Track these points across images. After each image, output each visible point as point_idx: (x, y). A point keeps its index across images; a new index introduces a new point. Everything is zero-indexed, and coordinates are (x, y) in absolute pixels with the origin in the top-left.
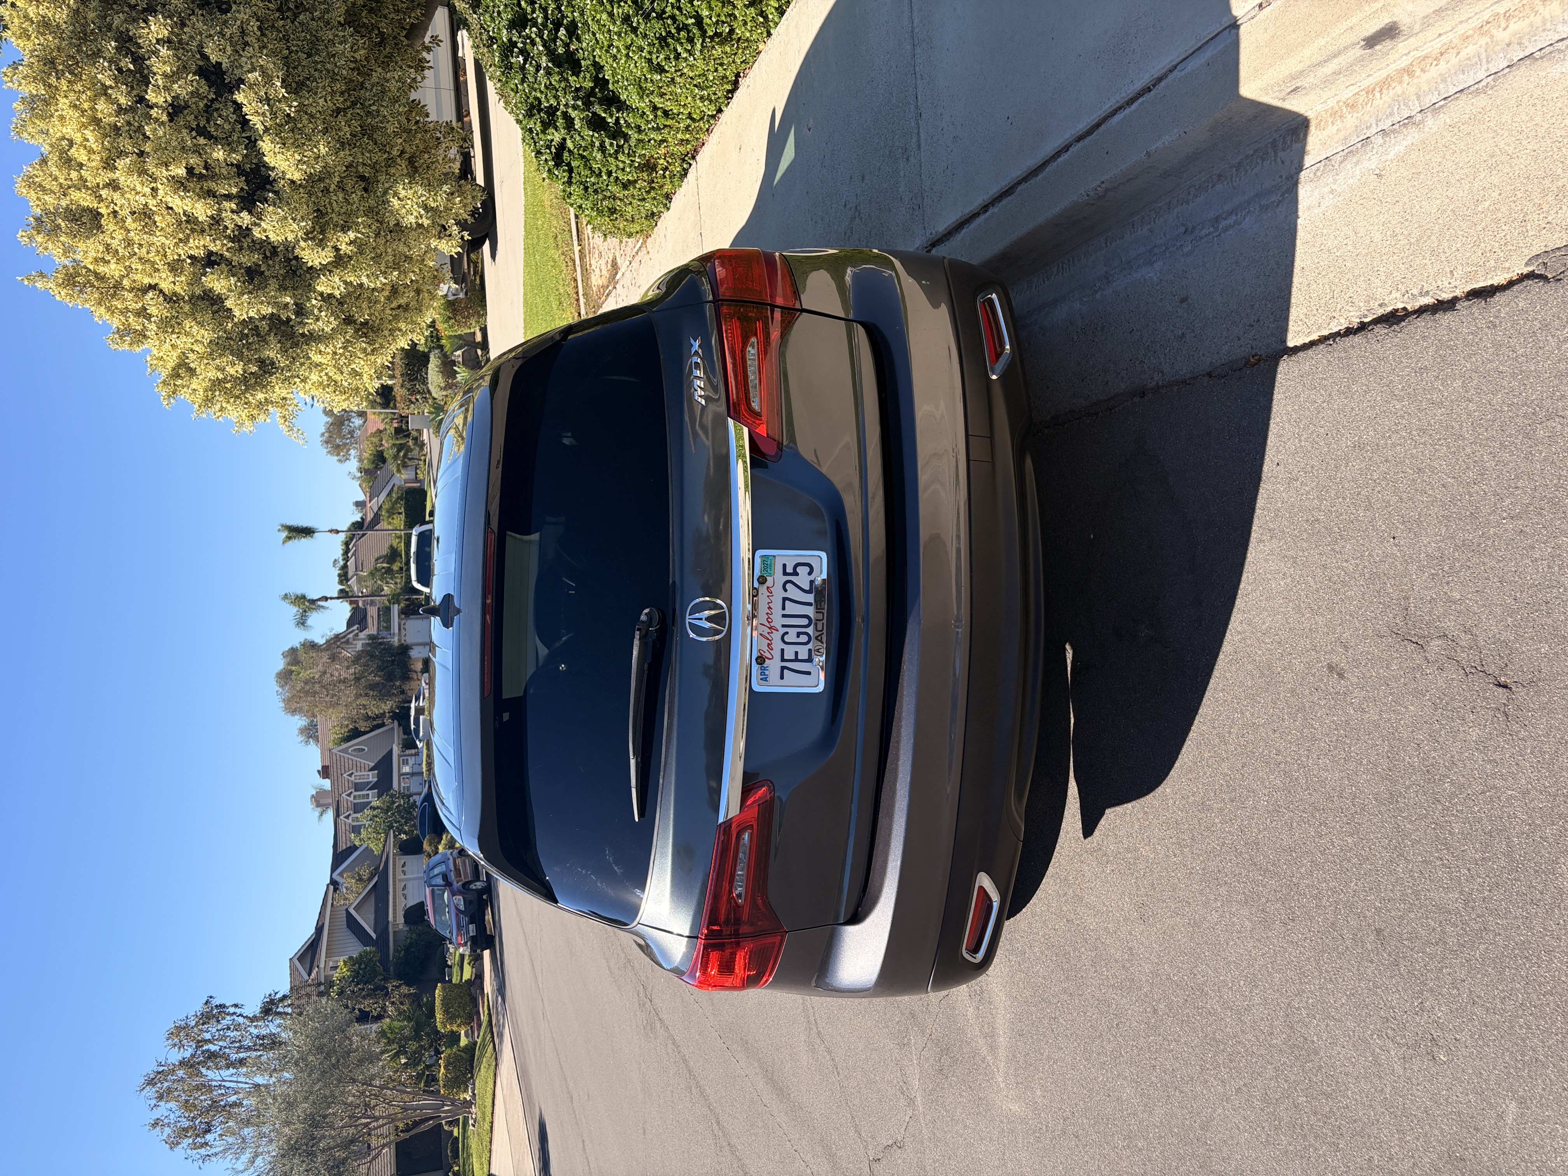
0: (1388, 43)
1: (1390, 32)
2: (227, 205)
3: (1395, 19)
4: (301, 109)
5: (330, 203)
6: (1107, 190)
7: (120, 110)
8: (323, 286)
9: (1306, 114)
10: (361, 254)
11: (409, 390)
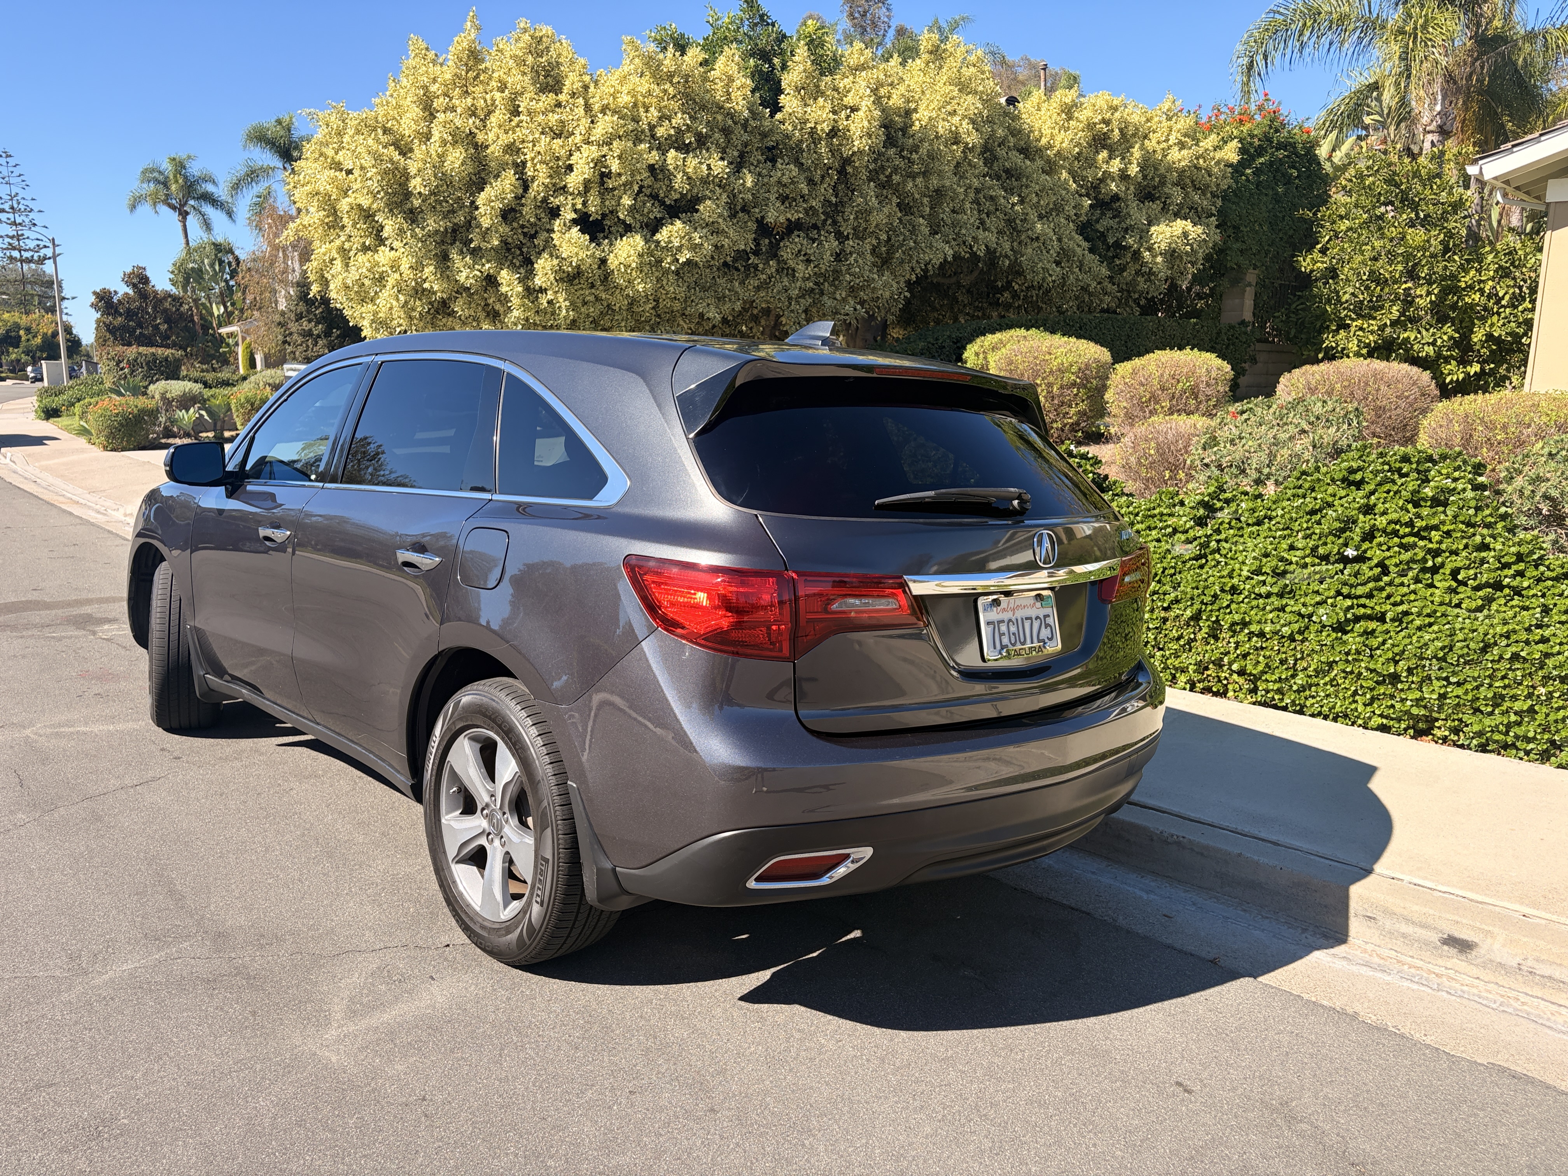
0: (1453, 951)
1: (1463, 946)
2: (579, 201)
3: (1480, 944)
4: (667, 272)
5: (582, 289)
6: (1178, 843)
7: (652, 128)
8: (506, 277)
9: (1350, 939)
10: (537, 312)
11: (135, 360)
